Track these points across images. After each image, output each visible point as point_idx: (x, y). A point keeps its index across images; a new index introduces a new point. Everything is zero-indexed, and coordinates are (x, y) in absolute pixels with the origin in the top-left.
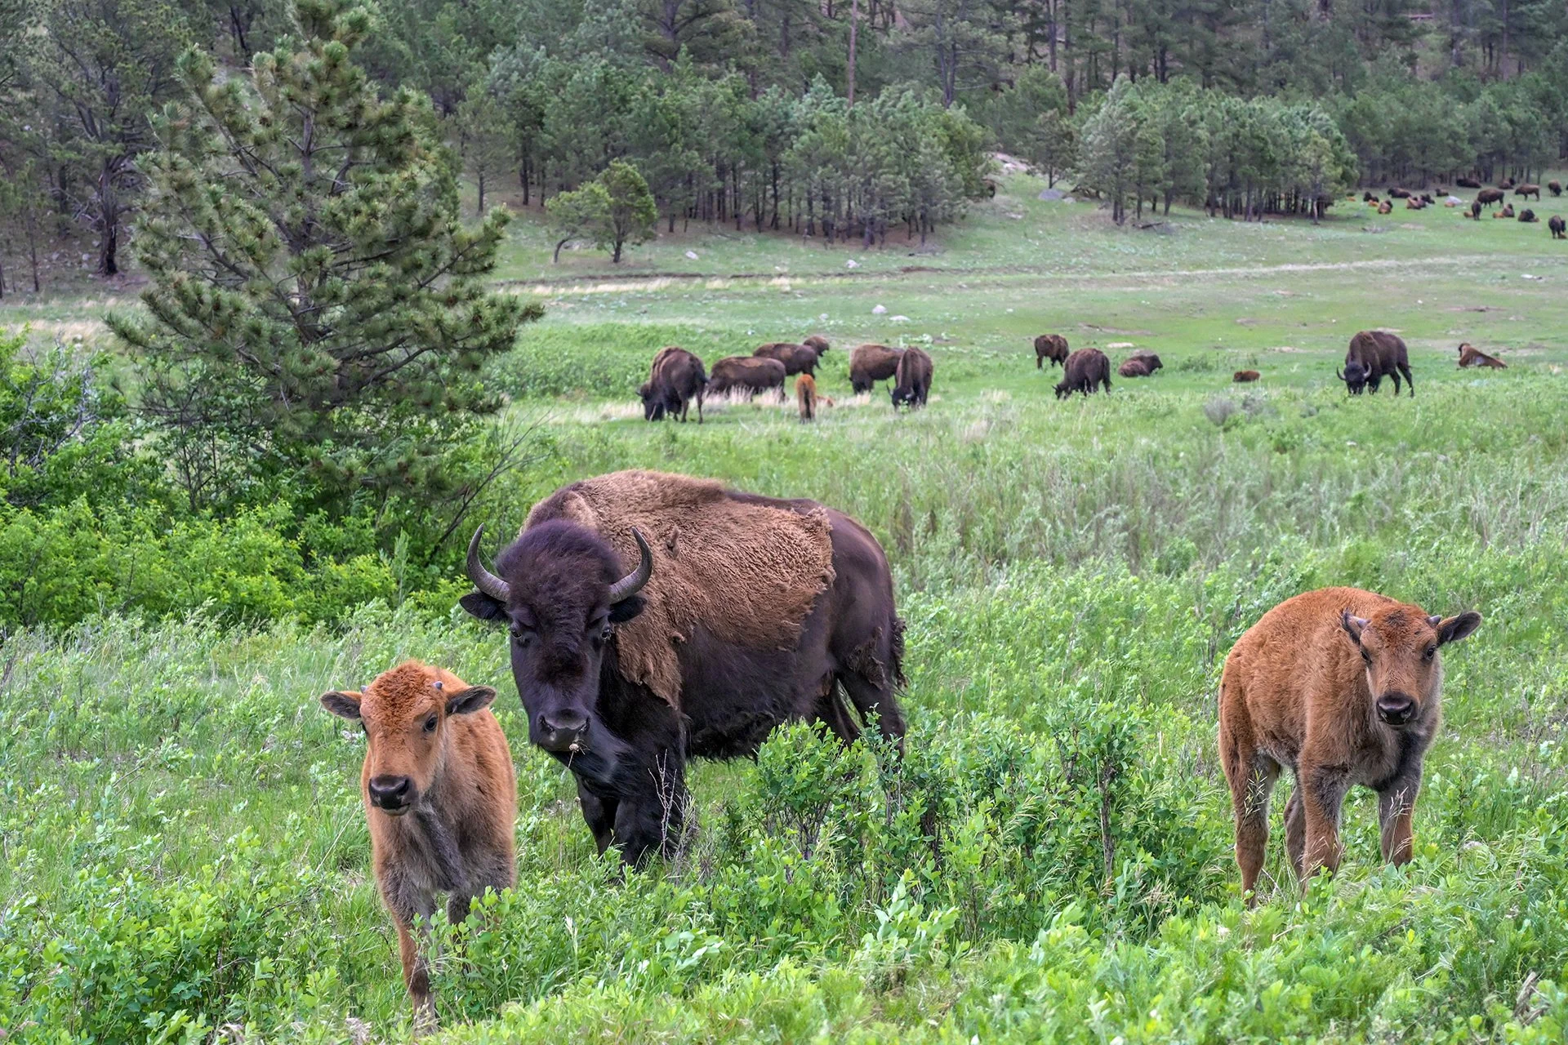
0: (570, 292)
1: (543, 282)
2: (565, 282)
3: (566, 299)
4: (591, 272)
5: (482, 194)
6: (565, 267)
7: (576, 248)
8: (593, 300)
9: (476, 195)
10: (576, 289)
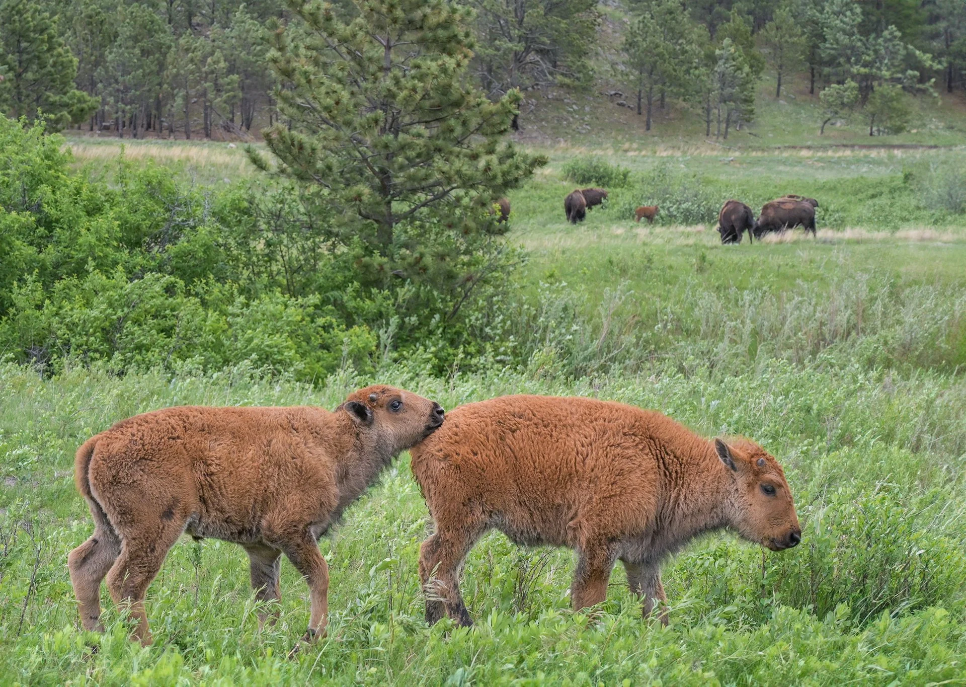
0: (824, 155)
1: (809, 148)
2: (824, 148)
3: (820, 160)
4: (845, 142)
5: (779, 85)
6: (827, 138)
7: (838, 124)
8: (838, 161)
9: (776, 86)
10: (830, 153)
